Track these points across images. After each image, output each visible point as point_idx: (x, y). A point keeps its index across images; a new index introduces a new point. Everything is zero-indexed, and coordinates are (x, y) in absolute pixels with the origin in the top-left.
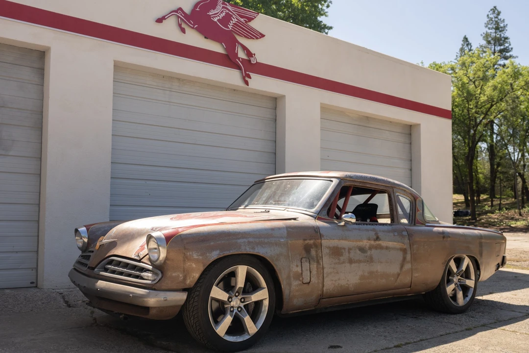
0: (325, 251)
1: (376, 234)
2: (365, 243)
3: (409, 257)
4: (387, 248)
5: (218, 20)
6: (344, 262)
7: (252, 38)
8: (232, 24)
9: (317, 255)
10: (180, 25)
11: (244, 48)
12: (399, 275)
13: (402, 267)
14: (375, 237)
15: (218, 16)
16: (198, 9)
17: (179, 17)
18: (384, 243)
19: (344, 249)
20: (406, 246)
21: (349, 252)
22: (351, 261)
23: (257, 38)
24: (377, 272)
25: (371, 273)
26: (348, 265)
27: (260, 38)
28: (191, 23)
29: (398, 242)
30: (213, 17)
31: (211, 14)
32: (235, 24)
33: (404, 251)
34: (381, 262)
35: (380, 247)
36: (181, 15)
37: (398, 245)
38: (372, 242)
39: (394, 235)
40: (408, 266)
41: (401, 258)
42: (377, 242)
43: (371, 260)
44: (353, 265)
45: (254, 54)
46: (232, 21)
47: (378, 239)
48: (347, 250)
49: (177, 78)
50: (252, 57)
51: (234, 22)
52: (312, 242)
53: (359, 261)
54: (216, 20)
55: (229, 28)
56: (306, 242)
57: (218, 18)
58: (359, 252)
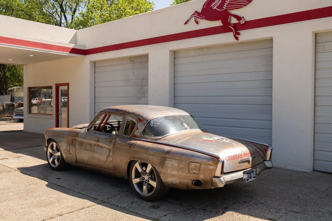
0: (78, 143)
1: (98, 139)
2: (93, 142)
3: (111, 154)
4: (102, 147)
5: (217, 8)
6: (83, 149)
7: (241, 7)
8: (226, 5)
9: (75, 144)
10: (195, 21)
11: (235, 16)
12: (105, 162)
13: (107, 158)
14: (97, 140)
15: (217, 4)
16: (205, 7)
17: (195, 16)
18: (101, 144)
19: (84, 143)
20: (111, 148)
21: (86, 145)
22: (85, 149)
23: (245, 5)
24: (95, 157)
25: (93, 157)
26: (84, 150)
27: (248, 3)
28: (201, 17)
29: (107, 145)
30: (213, 7)
31: (212, 5)
32: (228, 4)
33: (110, 150)
34: (97, 153)
35: (98, 146)
36: (196, 15)
37: (107, 147)
38: (95, 143)
39: (107, 141)
40: (110, 159)
41: (108, 154)
42: (98, 143)
43: (93, 151)
44: (86, 151)
45: (243, 17)
46: (226, 3)
47: (98, 141)
48: (85, 144)
49: (206, 47)
50: (241, 19)
51: (227, 3)
52: (74, 138)
53: (88, 150)
54: (215, 8)
55: (224, 8)
56: (73, 138)
57: (217, 5)
58: (89, 146)
